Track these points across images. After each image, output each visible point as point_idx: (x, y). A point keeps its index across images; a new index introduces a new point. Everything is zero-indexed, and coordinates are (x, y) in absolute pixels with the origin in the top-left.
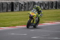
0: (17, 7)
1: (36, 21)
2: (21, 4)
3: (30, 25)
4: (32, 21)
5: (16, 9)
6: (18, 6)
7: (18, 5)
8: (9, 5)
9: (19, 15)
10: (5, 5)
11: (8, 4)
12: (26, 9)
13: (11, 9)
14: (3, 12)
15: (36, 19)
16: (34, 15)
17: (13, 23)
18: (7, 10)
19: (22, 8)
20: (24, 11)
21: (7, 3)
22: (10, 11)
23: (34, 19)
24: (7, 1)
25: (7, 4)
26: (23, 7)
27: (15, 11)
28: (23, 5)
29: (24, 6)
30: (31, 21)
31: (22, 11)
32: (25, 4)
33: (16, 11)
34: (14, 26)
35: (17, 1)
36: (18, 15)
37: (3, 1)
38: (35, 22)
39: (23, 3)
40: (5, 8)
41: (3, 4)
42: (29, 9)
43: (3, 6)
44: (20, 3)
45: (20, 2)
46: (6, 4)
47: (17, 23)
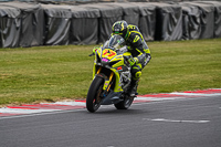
0: (175, 25)
1: (125, 82)
2: (190, 13)
3: (102, 98)
4: (107, 82)
5: (170, 33)
6: (179, 22)
7: (177, 17)
8: (146, 17)
9: (182, 53)
10: (133, 19)
11: (144, 14)
12: (206, 32)
13: (152, 33)
15: (122, 76)
16: (115, 59)
17: (160, 82)
19: (191, 29)
20: (201, 38)
21: (139, 12)
22: (150, 38)
23: (115, 76)
24: (141, 5)
25: (141, 16)
26: (196, 27)
27: (168, 41)
28: (194, 17)
29: (198, 21)
30: (103, 83)
31: (191, 38)
32: (204, 15)
33: (171, 38)
34: (165, 90)
35: (175, 6)
36: (177, 53)
37: (126, 5)
38: (119, 88)
39: (195, 13)
41: (124, 14)
42: (217, 33)
44: (185, 13)
45: (184, 8)
47: (176, 80)
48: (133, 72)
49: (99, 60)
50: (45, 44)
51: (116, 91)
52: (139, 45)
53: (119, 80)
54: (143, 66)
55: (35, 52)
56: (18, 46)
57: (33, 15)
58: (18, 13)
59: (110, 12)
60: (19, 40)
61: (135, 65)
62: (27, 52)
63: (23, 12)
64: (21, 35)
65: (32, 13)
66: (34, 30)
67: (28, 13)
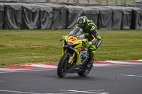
1: (83, 58)
4: (71, 58)
8: (126, 15)
10: (118, 16)
11: (125, 13)
14: (113, 29)
15: (81, 54)
18: (122, 26)
21: (122, 12)
22: (128, 28)
24: (123, 8)
25: (123, 14)
30: (68, 58)
38: (79, 62)
40: (118, 21)
41: (113, 13)
43: (114, 18)
46: (121, 14)
48: (90, 51)
49: (66, 43)
50: (66, 28)
51: (77, 64)
52: (94, 32)
53: (79, 57)
54: (97, 47)
55: (60, 32)
56: (50, 29)
57: (60, 11)
58: (51, 10)
59: (105, 11)
60: (51, 26)
61: (90, 46)
62: (56, 32)
63: (54, 9)
64: (53, 22)
65: (59, 10)
66: (60, 20)
67: (57, 10)
